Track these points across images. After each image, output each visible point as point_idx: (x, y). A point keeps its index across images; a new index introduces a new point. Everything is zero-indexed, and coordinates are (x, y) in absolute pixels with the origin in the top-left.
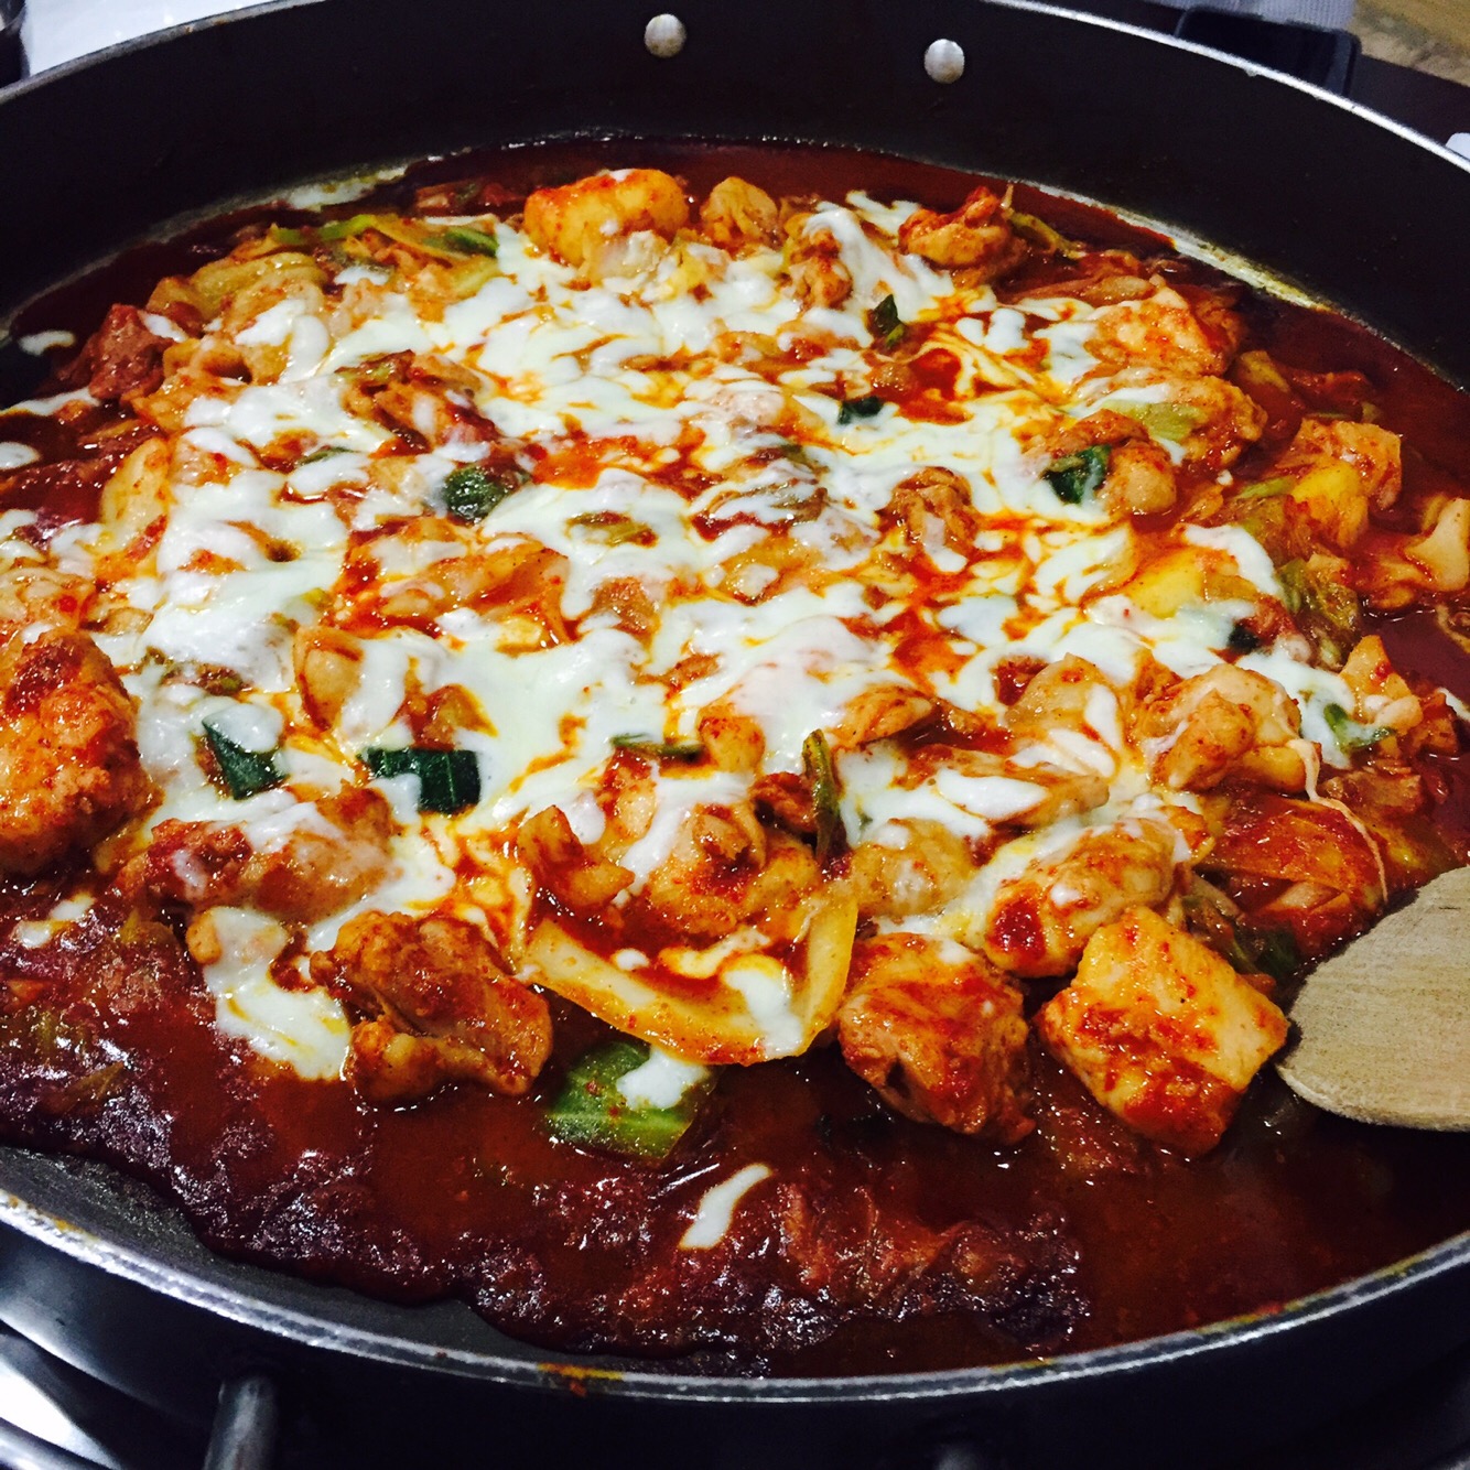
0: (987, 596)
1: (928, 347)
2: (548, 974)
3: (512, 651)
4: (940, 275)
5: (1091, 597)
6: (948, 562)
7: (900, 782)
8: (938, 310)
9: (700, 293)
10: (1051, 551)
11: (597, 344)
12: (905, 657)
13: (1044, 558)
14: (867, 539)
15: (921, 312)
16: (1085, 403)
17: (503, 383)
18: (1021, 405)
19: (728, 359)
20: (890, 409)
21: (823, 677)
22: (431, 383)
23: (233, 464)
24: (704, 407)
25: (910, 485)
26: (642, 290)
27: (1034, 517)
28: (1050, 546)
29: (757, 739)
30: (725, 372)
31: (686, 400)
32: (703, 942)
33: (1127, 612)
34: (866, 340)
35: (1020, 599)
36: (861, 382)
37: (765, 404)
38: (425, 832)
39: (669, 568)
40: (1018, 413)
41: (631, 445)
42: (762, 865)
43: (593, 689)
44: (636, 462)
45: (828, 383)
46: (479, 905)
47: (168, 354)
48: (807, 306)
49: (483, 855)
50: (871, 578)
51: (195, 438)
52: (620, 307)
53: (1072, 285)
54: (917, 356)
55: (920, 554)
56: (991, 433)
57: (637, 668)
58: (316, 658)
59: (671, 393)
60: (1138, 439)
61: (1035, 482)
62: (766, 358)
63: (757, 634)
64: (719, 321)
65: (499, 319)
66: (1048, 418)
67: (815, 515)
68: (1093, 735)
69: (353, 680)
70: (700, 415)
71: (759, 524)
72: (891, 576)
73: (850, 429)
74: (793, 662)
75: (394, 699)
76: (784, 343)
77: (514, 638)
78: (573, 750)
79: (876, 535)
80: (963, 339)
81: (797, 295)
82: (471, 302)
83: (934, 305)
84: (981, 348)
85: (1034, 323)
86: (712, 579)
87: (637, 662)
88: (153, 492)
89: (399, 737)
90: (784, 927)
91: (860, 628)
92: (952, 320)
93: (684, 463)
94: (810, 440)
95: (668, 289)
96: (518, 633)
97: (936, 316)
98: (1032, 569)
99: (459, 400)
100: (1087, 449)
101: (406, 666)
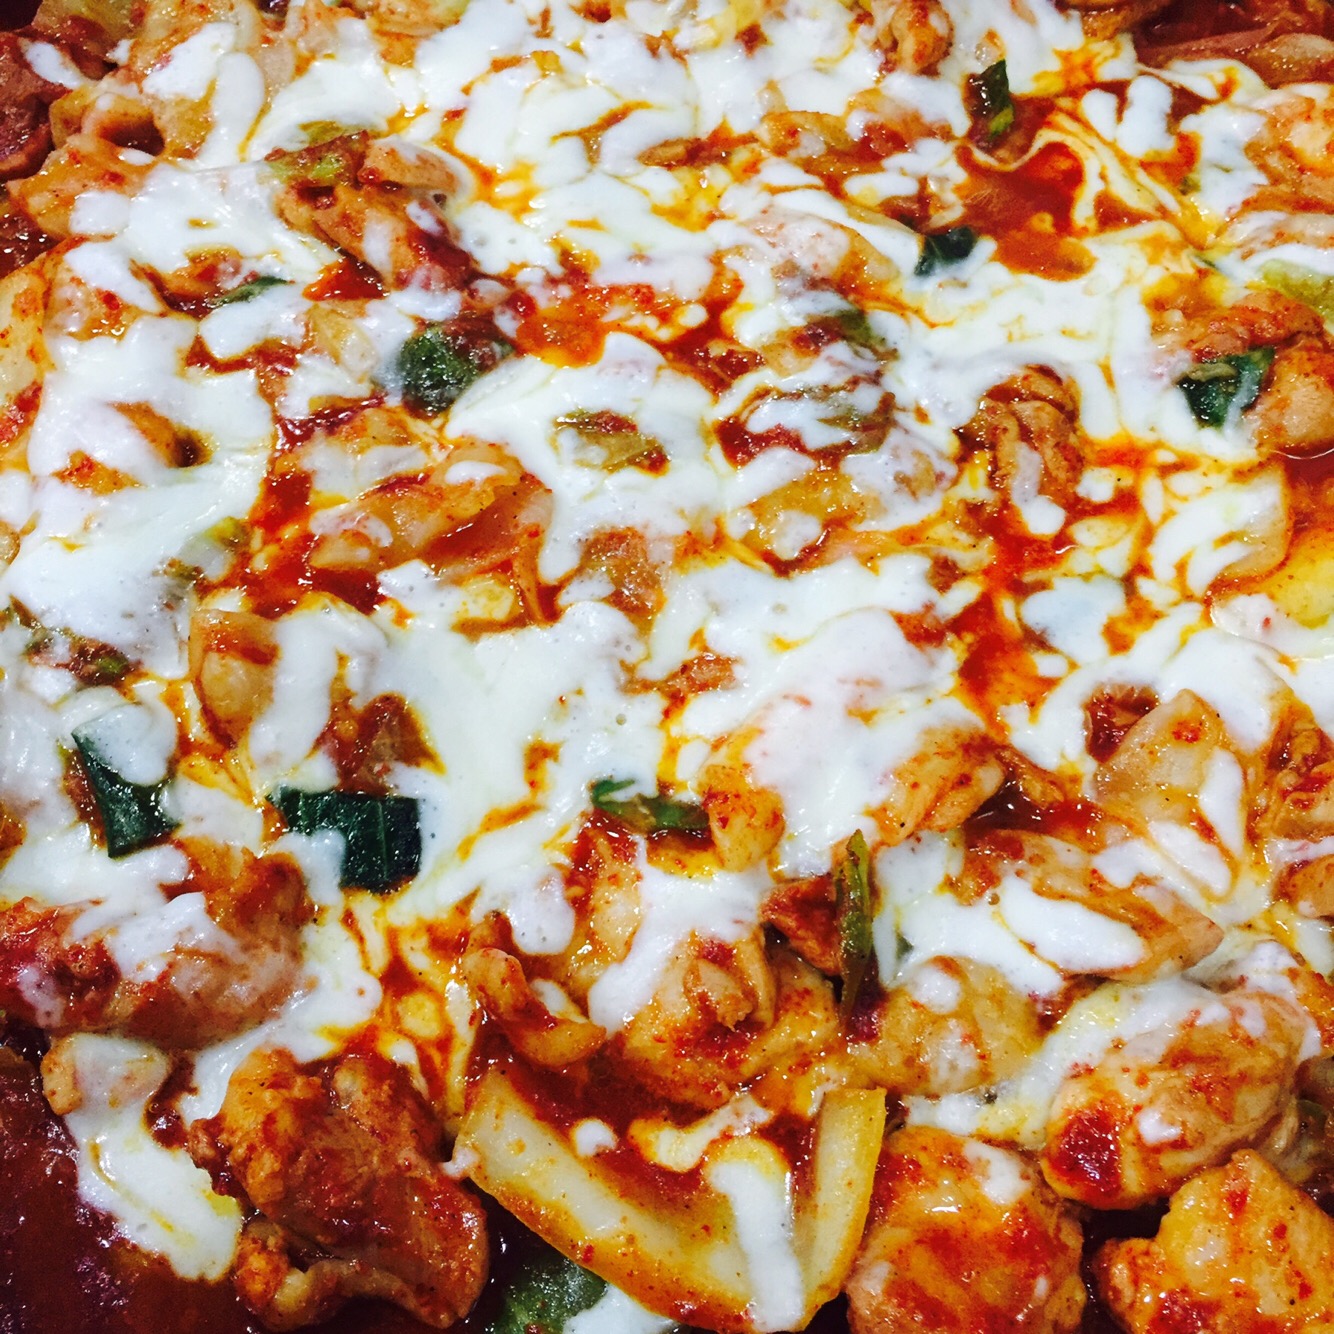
0: (1086, 577)
1: (1044, 137)
2: (490, 1170)
3: (472, 629)
4: (1068, 17)
5: (1224, 586)
6: (1041, 518)
7: (951, 884)
8: (1058, 74)
9: (752, 38)
10: (1176, 505)
11: (614, 119)
12: (976, 677)
13: (1168, 515)
14: (940, 477)
15: (1038, 78)
16: (1239, 252)
17: (487, 177)
18: (1157, 245)
19: (780, 151)
20: (986, 246)
21: (867, 717)
22: (389, 191)
23: (127, 307)
24: (745, 236)
25: (1001, 394)
26: (676, 30)
27: (1158, 445)
28: (1175, 496)
29: (776, 821)
30: (778, 171)
31: (723, 217)
32: (686, 1115)
33: (1267, 622)
34: (961, 123)
35: (1128, 582)
36: (950, 197)
37: (823, 248)
38: (349, 919)
39: (681, 513)
40: (1153, 260)
41: (645, 297)
42: (768, 1025)
43: (572, 700)
44: (650, 323)
45: (907, 199)
46: (410, 1036)
47: (56, 108)
48: (888, 67)
49: (419, 959)
50: (940, 543)
51: (79, 261)
52: (644, 54)
53: (1237, 40)
54: (1026, 158)
55: (1005, 504)
56: (1113, 296)
57: (629, 669)
58: (214, 665)
59: (702, 206)
60: (1309, 334)
61: (1166, 388)
62: (831, 151)
63: (789, 629)
64: (771, 86)
65: (486, 65)
66: (1190, 272)
67: (876, 443)
68: (1207, 831)
69: (264, 693)
70: (738, 250)
71: (803, 450)
72: (965, 538)
73: (930, 284)
74: (831, 697)
75: (315, 719)
76: (855, 128)
77: (478, 610)
78: (540, 798)
79: (951, 470)
80: (1087, 126)
81: (877, 44)
82: (451, 34)
83: (1055, 65)
84: (1111, 145)
85: (1186, 103)
86: (737, 526)
87: (630, 659)
88: (24, 347)
89: (319, 775)
90: (789, 1095)
91: (922, 632)
92: (1075, 93)
93: (712, 328)
94: (878, 298)
95: (710, 34)
96: (483, 600)
97: (1057, 85)
98: (1148, 536)
99: (426, 222)
100: (1240, 354)
101: (332, 669)
